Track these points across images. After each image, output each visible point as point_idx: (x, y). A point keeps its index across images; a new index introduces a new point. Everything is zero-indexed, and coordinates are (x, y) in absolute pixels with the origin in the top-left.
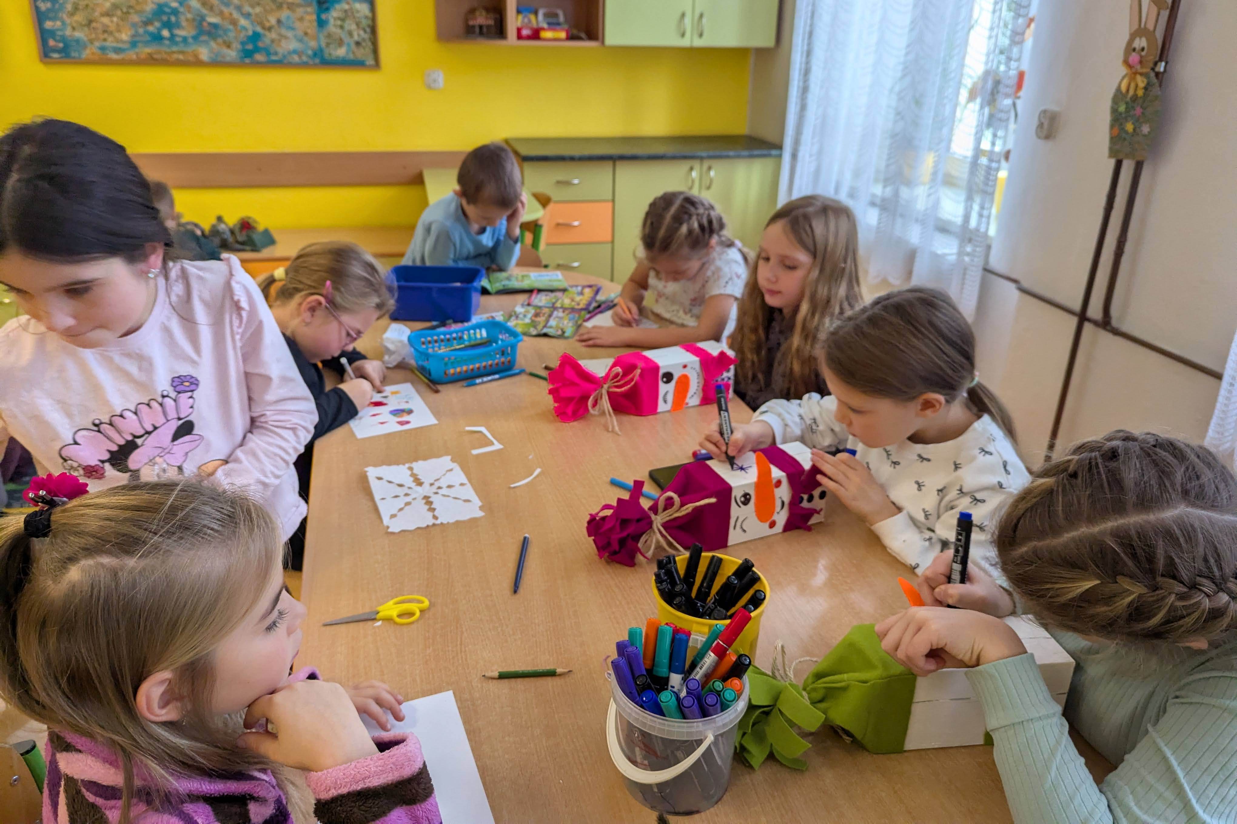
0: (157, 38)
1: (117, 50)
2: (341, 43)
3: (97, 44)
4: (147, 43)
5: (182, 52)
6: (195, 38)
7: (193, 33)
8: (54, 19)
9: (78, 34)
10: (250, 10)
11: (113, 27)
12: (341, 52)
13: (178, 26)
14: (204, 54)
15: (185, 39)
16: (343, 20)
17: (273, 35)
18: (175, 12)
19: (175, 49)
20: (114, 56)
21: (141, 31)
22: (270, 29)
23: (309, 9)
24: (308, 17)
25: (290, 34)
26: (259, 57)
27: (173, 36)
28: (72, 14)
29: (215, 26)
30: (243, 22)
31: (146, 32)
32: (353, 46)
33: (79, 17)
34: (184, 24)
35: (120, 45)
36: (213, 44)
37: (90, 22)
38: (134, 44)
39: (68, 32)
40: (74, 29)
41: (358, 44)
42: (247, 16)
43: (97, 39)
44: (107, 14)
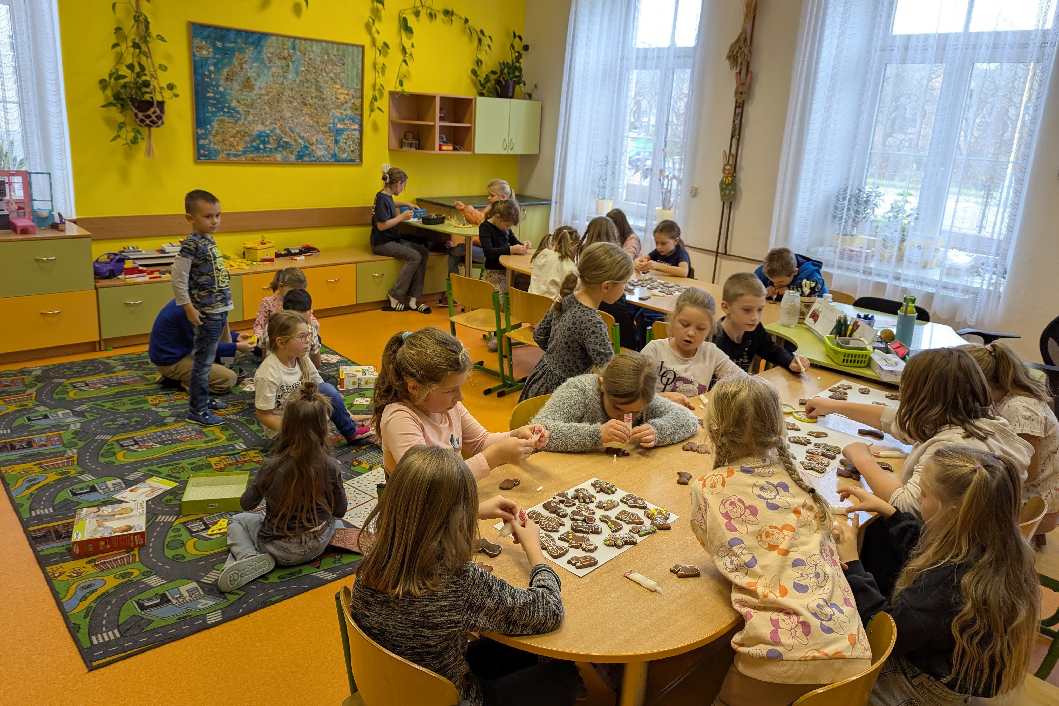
0: (257, 149)
1: (235, 155)
2: (344, 151)
3: (226, 152)
4: (251, 152)
5: (268, 156)
6: (276, 149)
7: (275, 146)
8: (204, 139)
9: (216, 147)
10: (305, 135)
11: (235, 143)
12: (345, 156)
13: (268, 142)
14: (279, 157)
15: (271, 149)
16: (347, 140)
17: (314, 147)
18: (268, 136)
19: (265, 155)
20: (233, 158)
21: (249, 145)
22: (312, 144)
23: (332, 134)
24: (330, 138)
25: (321, 147)
26: (305, 159)
27: (265, 148)
28: (215, 136)
29: (286, 143)
30: (300, 141)
31: (252, 146)
32: (350, 153)
33: (218, 138)
34: (271, 142)
35: (238, 153)
36: (284, 152)
37: (224, 140)
38: (244, 152)
39: (212, 146)
40: (215, 144)
41: (352, 151)
42: (302, 138)
43: (226, 150)
44: (234, 136)
